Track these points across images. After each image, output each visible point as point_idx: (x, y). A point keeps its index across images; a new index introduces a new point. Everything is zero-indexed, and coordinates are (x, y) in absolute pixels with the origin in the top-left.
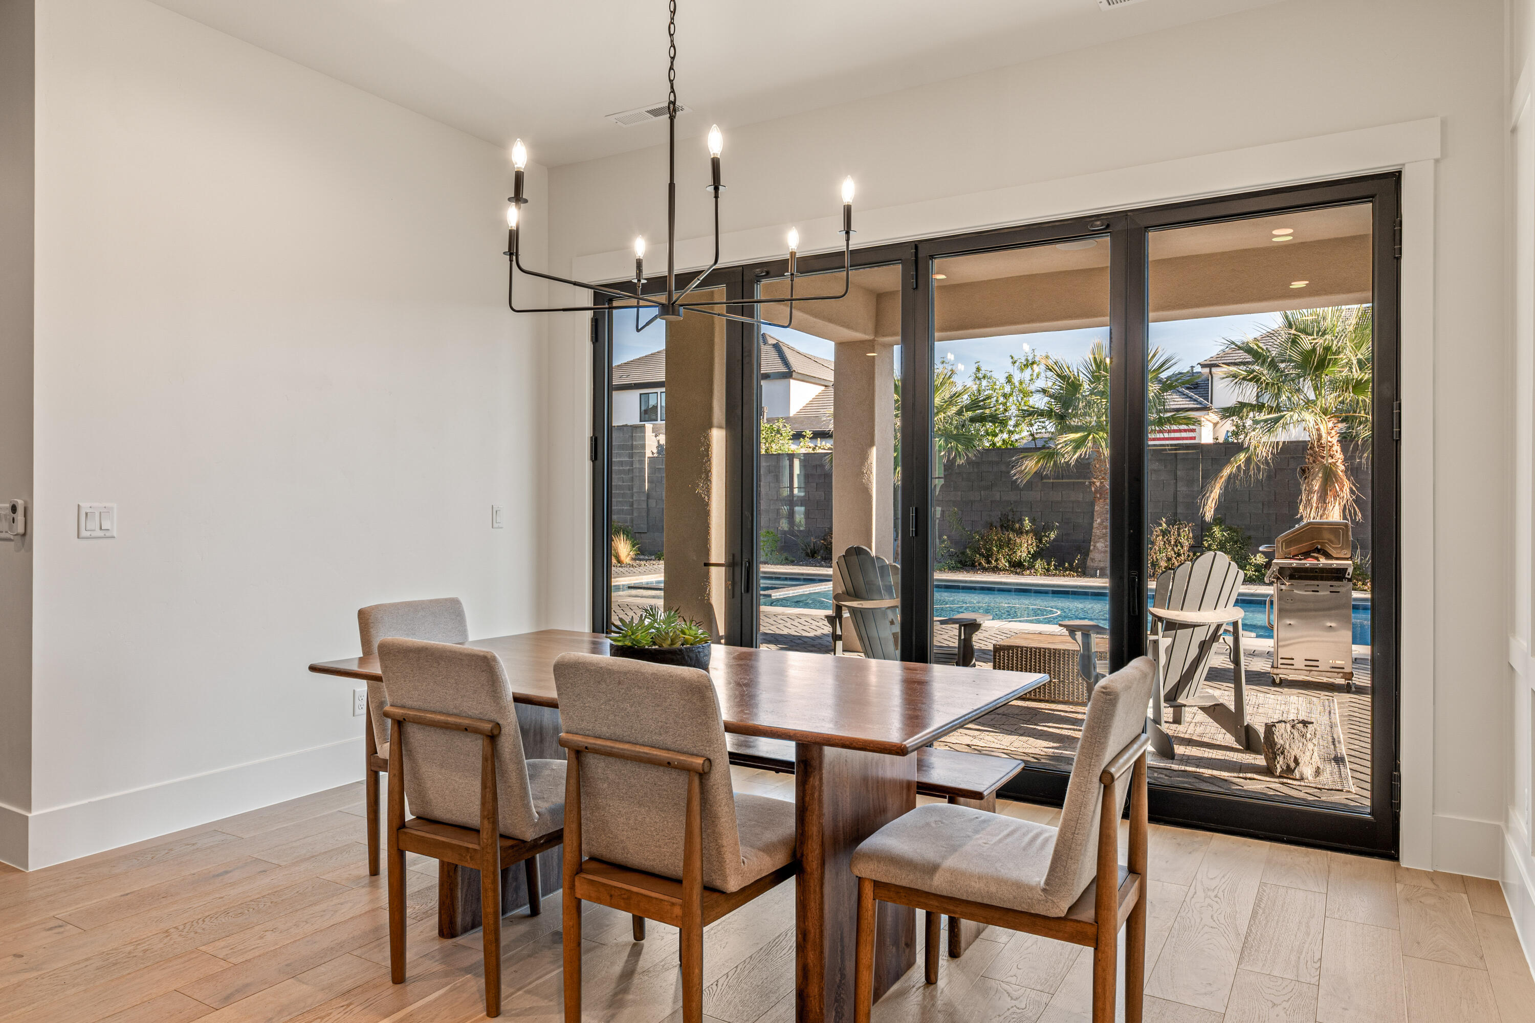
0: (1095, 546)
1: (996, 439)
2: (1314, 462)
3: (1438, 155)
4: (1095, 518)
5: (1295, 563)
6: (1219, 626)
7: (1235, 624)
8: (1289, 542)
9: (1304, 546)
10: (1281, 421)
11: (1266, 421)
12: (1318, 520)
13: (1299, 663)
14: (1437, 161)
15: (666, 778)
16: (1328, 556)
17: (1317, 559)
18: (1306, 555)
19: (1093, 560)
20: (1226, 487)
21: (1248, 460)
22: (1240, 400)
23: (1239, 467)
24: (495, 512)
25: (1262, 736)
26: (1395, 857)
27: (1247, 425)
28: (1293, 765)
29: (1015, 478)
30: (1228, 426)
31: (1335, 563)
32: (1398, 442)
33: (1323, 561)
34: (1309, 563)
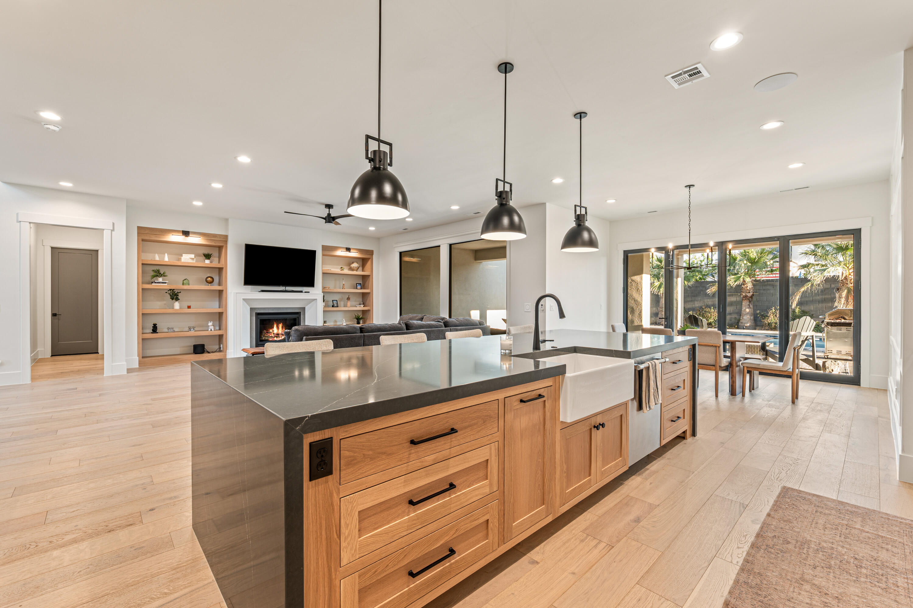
0: (743, 318)
1: (697, 278)
2: (843, 285)
3: (871, 226)
4: (743, 307)
5: (833, 321)
6: (807, 337)
7: (813, 336)
8: (831, 315)
9: (836, 316)
10: (827, 270)
11: (819, 270)
12: (844, 308)
13: (834, 352)
14: (871, 227)
15: (710, 348)
16: (845, 319)
17: (841, 320)
18: (837, 319)
19: (742, 323)
20: (802, 296)
21: (812, 285)
22: (809, 262)
23: (808, 288)
24: (601, 306)
25: (821, 366)
26: (860, 385)
27: (811, 272)
28: (831, 371)
29: (708, 293)
30: (803, 271)
31: (847, 321)
32: (860, 290)
33: (843, 321)
34: (838, 321)
